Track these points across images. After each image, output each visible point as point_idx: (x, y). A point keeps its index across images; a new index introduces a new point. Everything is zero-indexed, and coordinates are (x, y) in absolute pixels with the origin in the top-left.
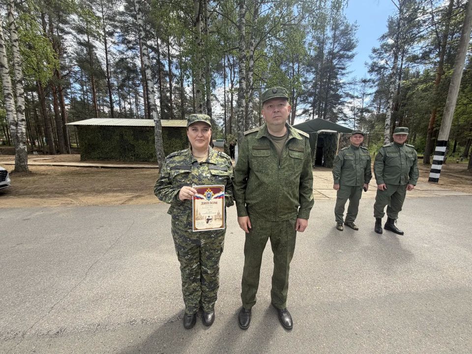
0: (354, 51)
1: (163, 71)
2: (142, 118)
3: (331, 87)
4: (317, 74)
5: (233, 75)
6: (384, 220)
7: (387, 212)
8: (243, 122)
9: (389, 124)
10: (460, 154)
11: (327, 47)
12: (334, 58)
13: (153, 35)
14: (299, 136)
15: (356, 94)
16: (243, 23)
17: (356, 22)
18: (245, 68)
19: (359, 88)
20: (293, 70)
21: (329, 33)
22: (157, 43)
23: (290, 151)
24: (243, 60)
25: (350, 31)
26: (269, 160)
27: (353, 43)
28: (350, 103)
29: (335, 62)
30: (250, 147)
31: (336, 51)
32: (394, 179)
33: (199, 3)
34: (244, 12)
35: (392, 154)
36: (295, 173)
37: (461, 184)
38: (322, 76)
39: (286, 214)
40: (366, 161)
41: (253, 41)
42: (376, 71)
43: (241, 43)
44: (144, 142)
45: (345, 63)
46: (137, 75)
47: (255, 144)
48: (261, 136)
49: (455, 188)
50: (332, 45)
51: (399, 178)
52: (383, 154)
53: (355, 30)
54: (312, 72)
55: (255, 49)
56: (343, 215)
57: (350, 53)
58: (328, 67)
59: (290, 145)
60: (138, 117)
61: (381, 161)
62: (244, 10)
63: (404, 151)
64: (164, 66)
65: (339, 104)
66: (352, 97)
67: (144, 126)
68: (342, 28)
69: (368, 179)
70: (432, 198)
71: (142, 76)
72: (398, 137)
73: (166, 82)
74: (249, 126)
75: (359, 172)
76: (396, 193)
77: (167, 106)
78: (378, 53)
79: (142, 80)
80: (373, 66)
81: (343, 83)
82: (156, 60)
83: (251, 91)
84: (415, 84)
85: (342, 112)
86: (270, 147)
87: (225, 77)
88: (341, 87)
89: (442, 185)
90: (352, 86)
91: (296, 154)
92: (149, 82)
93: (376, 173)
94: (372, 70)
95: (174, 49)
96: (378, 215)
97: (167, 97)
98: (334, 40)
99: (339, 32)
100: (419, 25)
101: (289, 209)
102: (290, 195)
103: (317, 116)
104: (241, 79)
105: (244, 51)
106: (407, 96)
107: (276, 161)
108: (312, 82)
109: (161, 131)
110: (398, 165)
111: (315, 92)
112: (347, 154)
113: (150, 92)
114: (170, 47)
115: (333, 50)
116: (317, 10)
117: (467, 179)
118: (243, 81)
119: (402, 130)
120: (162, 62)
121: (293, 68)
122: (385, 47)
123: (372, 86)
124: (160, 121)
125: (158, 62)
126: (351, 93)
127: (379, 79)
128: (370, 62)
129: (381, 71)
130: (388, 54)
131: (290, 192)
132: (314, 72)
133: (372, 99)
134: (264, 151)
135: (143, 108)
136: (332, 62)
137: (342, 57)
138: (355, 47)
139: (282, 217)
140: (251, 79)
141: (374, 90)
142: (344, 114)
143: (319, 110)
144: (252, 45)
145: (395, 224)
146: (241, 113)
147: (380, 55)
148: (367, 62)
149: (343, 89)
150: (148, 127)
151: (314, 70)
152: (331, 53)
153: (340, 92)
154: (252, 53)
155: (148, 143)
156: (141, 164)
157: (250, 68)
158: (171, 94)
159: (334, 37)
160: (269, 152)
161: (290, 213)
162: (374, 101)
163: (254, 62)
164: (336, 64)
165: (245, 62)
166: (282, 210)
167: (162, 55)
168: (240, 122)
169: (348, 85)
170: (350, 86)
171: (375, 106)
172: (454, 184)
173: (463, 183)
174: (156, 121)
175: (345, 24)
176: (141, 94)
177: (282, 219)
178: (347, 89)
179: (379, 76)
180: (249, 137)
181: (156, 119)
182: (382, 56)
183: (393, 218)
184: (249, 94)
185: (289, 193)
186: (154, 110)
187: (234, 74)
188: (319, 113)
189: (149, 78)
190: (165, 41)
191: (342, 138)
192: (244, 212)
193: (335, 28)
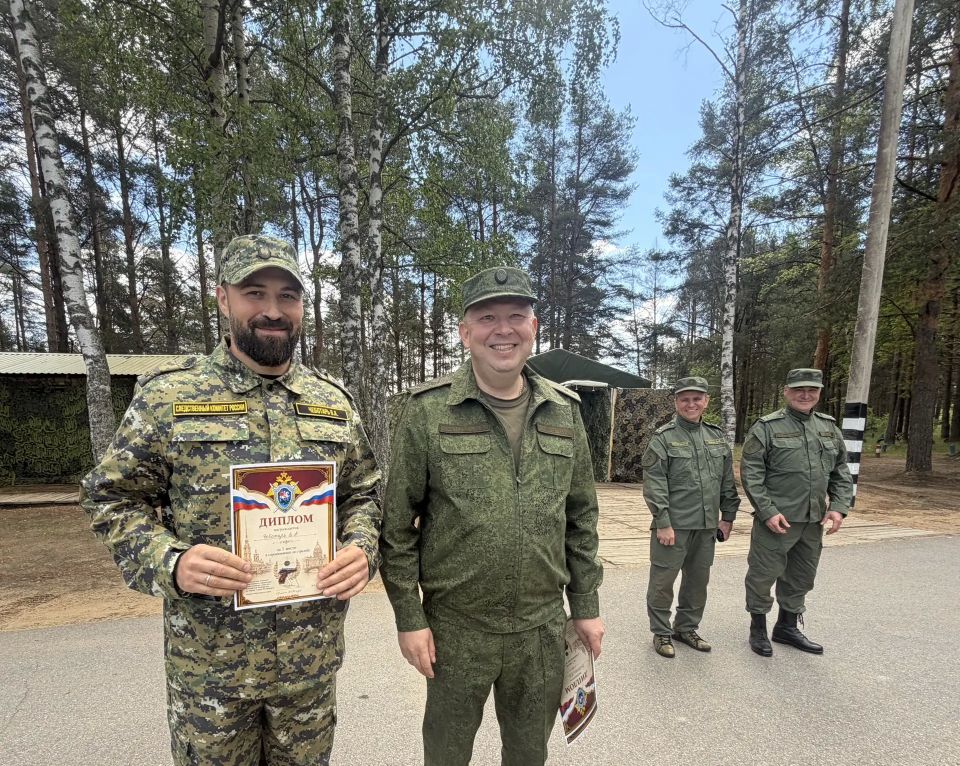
0: (629, 181)
1: (105, 208)
2: (40, 349)
3: (578, 271)
4: (541, 235)
5: (317, 231)
6: (772, 618)
7: (777, 594)
8: (357, 360)
9: (730, 363)
10: (876, 434)
11: (564, 168)
12: (580, 196)
13: (69, 102)
14: (559, 397)
15: (638, 290)
16: (345, 85)
17: (629, 109)
18: (355, 209)
19: (643, 276)
20: (482, 223)
21: (567, 131)
22: (83, 127)
23: (542, 438)
24: (351, 185)
25: (617, 129)
26: (488, 464)
27: (626, 160)
28: (626, 311)
29: (584, 206)
30: (434, 430)
31: (584, 178)
32: (793, 506)
33: (217, 14)
34: (346, 55)
35: (785, 440)
36: (557, 496)
37: (901, 508)
38: (554, 241)
39: (538, 609)
40: (721, 460)
41: (377, 134)
42: (683, 232)
43: (341, 140)
44: (48, 423)
45: (609, 210)
46: (20, 218)
47: (445, 421)
48: (462, 399)
49: (895, 519)
50: (576, 162)
51: (807, 504)
52: (763, 440)
53: (628, 128)
54: (529, 230)
55: (384, 156)
56: (670, 613)
57: (618, 186)
58: (568, 219)
59: (538, 420)
60: (24, 347)
61: (760, 460)
62: (348, 49)
63: (814, 431)
64: (107, 195)
65: (602, 314)
66: (630, 296)
67: (49, 375)
68: (597, 121)
69: (732, 510)
70: (854, 547)
71: (37, 223)
72: (799, 394)
73: (112, 245)
74: (378, 371)
75: (708, 491)
76: (800, 542)
77: (121, 314)
78: (685, 189)
79: (34, 235)
80: (676, 220)
81: (607, 260)
82: (81, 175)
83: (377, 273)
84: (773, 267)
85: (609, 336)
86: (486, 427)
87: (297, 234)
88: (603, 270)
89: (863, 512)
90: (629, 269)
91: (554, 445)
92: (63, 236)
93: (750, 490)
94: (672, 232)
95: (136, 147)
96: (756, 606)
97: (121, 288)
98: (580, 149)
99: (589, 131)
100: (773, 127)
101: (545, 593)
102: (549, 555)
103: (548, 344)
104: (348, 240)
105: (350, 162)
106: (761, 297)
107: (506, 463)
108: (529, 255)
109: (108, 388)
110: (803, 470)
111: (540, 282)
112: (674, 444)
113: (68, 267)
114: (124, 140)
115: (579, 176)
116: (540, 63)
117: (909, 495)
118: (352, 244)
119: (808, 376)
120: (101, 184)
121: (481, 216)
122: (698, 174)
123: (675, 270)
124: (102, 356)
125: (89, 182)
126: (627, 286)
127: (692, 254)
128: (668, 210)
129: (693, 234)
130: (706, 194)
131: (549, 547)
132: (535, 229)
133: (675, 303)
134: (472, 438)
135: (43, 319)
136: (576, 207)
137: (600, 193)
138: (630, 170)
139: (530, 618)
140: (378, 241)
141: (679, 280)
142: (614, 339)
143: (552, 329)
144: (375, 145)
145: (799, 626)
146: (352, 334)
147: (689, 194)
148: (661, 209)
149: (608, 276)
150: (62, 376)
151: (533, 225)
152: (572, 182)
153: (600, 283)
154: (376, 168)
155: (61, 425)
156: (43, 491)
157: (371, 208)
158: (132, 279)
159: (580, 141)
160: (486, 439)
161: (546, 604)
162: (679, 308)
163: (384, 194)
164: (587, 213)
165: (354, 191)
166: (529, 599)
167: (100, 162)
168: (348, 359)
169: (618, 266)
170: (625, 268)
171: (683, 319)
172: (888, 509)
173: (905, 505)
174: (92, 357)
175: (603, 111)
176: (35, 277)
177: (531, 624)
178: (618, 276)
179: (690, 246)
180: (427, 401)
181: (91, 351)
182: (694, 196)
183: (793, 611)
184: (374, 281)
185: (545, 551)
186: (84, 323)
187: (321, 228)
188: (552, 336)
189: (63, 225)
190: (109, 122)
191: (622, 401)
192: (420, 618)
193: (581, 120)
